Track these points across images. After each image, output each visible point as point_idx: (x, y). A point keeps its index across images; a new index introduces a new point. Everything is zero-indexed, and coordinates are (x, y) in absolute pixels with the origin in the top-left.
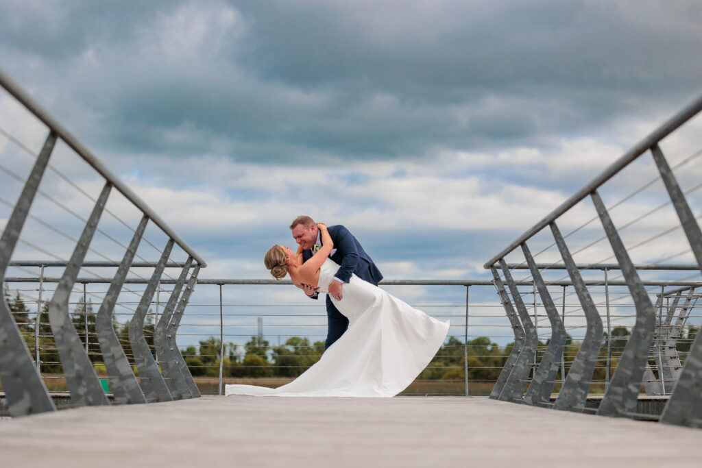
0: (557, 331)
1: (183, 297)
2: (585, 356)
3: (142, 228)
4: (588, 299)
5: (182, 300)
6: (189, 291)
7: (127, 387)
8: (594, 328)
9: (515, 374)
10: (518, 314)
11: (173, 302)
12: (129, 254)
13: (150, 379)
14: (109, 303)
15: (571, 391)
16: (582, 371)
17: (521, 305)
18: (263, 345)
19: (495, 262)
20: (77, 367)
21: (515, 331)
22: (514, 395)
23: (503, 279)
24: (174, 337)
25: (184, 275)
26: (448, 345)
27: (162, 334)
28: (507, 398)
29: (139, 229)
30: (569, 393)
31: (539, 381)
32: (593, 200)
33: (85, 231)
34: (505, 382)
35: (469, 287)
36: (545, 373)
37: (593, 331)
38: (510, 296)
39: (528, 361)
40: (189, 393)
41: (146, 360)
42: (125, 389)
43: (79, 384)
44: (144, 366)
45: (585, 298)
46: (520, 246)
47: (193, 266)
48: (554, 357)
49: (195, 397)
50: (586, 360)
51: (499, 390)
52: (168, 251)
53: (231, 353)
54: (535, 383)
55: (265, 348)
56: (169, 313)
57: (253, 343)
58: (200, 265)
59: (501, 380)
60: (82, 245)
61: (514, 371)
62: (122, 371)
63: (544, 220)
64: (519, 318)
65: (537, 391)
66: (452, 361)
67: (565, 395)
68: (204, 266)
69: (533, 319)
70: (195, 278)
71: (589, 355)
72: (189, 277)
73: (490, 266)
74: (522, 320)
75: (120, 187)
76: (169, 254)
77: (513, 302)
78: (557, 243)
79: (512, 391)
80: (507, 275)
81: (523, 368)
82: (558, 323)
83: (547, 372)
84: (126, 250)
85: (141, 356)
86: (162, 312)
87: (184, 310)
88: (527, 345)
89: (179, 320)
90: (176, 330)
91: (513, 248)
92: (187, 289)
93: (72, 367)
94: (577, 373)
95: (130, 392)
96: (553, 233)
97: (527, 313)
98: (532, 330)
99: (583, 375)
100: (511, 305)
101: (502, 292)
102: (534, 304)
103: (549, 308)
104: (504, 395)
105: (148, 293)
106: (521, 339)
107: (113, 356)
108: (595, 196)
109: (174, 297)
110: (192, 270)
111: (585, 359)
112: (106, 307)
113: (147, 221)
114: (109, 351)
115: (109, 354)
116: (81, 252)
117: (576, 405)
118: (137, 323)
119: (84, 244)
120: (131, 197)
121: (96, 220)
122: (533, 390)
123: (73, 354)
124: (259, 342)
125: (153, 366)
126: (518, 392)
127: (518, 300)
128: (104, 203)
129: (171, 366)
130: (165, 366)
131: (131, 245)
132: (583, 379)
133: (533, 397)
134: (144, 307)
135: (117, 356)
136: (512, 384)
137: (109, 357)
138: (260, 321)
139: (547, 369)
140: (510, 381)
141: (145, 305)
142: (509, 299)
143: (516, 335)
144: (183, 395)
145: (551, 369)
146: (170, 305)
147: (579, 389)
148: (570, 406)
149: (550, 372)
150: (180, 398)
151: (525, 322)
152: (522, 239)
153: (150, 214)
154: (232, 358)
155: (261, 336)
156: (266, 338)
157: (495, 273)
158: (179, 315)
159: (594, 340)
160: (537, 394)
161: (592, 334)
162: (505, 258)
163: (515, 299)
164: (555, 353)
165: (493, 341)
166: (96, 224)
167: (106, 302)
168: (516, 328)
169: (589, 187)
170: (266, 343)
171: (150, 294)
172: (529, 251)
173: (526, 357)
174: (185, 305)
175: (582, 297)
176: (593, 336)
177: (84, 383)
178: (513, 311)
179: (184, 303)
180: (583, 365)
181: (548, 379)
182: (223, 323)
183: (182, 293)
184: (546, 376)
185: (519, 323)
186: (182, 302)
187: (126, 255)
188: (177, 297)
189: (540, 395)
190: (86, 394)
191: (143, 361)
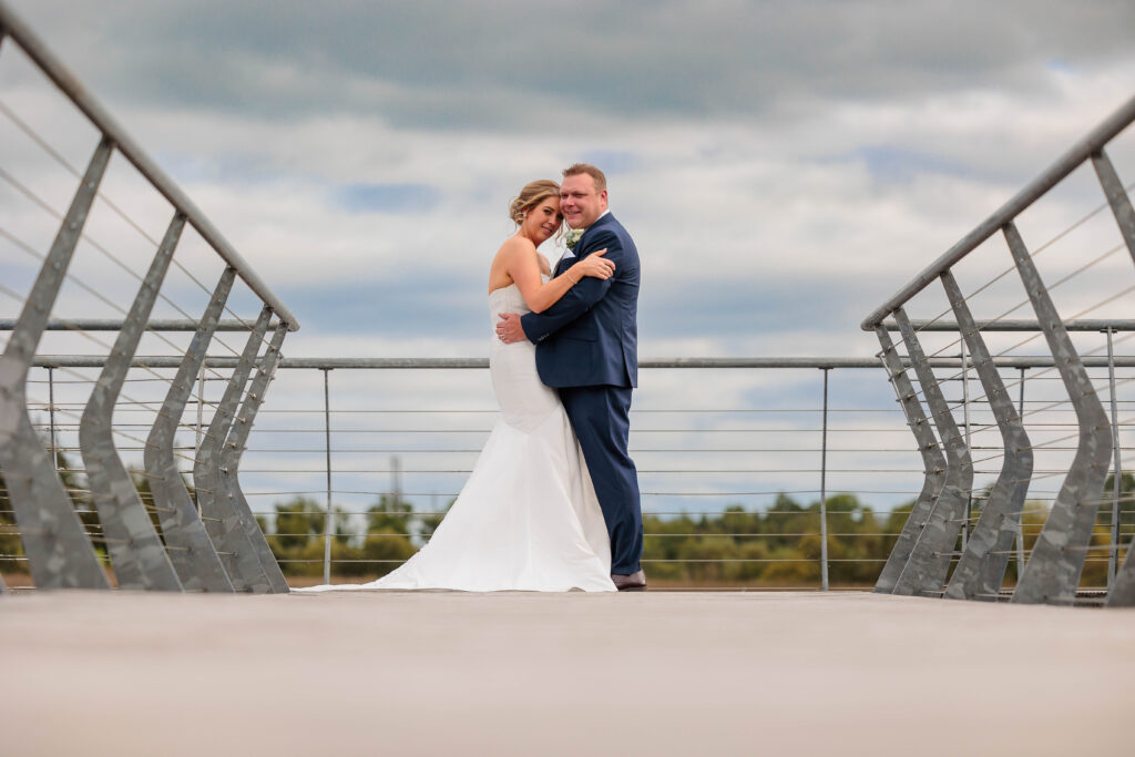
0: (1014, 451)
1: (252, 390)
2: (1076, 495)
3: (173, 239)
4: (1081, 380)
5: (250, 397)
6: (264, 378)
7: (145, 563)
8: (1093, 438)
9: (927, 541)
10: (931, 421)
11: (233, 400)
12: (147, 293)
13: (190, 550)
14: (106, 391)
15: (1048, 565)
16: (1070, 526)
17: (938, 402)
18: (401, 512)
19: (884, 317)
20: (45, 515)
21: (925, 458)
22: (924, 584)
23: (902, 350)
24: (233, 471)
25: (253, 346)
26: (775, 510)
27: (210, 463)
28: (911, 591)
29: (165, 240)
30: (1043, 571)
31: (978, 551)
32: (1097, 168)
33: (59, 238)
34: (906, 559)
35: (829, 371)
36: (991, 535)
37: (1093, 444)
38: (917, 386)
39: (953, 515)
40: (268, 584)
41: (180, 512)
42: (140, 566)
43: (50, 550)
44: (176, 526)
45: (1075, 377)
46: (939, 279)
47: (272, 328)
48: (1009, 502)
49: (278, 592)
50: (1078, 505)
51: (895, 576)
52: (223, 291)
53: (339, 531)
54: (970, 555)
55: (406, 518)
56: (225, 421)
57: (383, 508)
58: (286, 325)
59: (898, 556)
60: (53, 267)
61: (925, 535)
62: (133, 532)
63: (992, 220)
64: (934, 429)
65: (975, 573)
66: (783, 542)
67: (1036, 574)
68: (295, 328)
69: (962, 431)
70: (277, 351)
71: (1085, 494)
72: (262, 351)
73: (874, 324)
74: (941, 431)
75: (130, 150)
76: (226, 296)
77: (921, 397)
78: (1018, 265)
79: (921, 577)
80: (910, 341)
81: (942, 528)
82: (1017, 433)
83: (995, 533)
84: (139, 284)
85: (170, 505)
86: (209, 423)
87: (254, 416)
88: (951, 482)
89: (243, 438)
90: (238, 457)
91: (923, 283)
92: (261, 374)
93: (36, 515)
94: (1059, 529)
95: (149, 573)
96: (1010, 245)
97: (951, 417)
98: (960, 453)
99: (1071, 534)
100: (917, 404)
101: (899, 378)
102: (963, 402)
103: (999, 404)
104: (906, 584)
105: (184, 377)
106: (938, 473)
107: (115, 501)
108: (1099, 162)
109: (234, 389)
110: (269, 336)
111: (1075, 502)
112: (101, 400)
113: (183, 226)
114: (108, 490)
115: (109, 496)
116: (51, 281)
117: (1057, 594)
118: (162, 439)
119: (58, 265)
120: (150, 171)
121: (80, 217)
122: (967, 571)
123: (36, 490)
124: (396, 505)
125: (195, 524)
126: (933, 578)
127: (932, 391)
128: (98, 181)
129: (229, 529)
130: (217, 529)
131: (149, 274)
132: (1071, 542)
133: (966, 584)
134: (175, 406)
135: (122, 500)
136: (920, 561)
137: (107, 503)
138: (395, 462)
139: (994, 528)
140: (917, 555)
141: (178, 401)
142: (912, 391)
143: (927, 464)
144: (254, 587)
145: (1003, 528)
146: (227, 406)
147: (1064, 563)
148: (1045, 598)
149: (1000, 532)
150: (248, 590)
151: (946, 438)
152: (945, 263)
153: (187, 210)
154: (342, 538)
155: (397, 494)
156: (407, 499)
157: (884, 339)
158: (245, 426)
159: (1095, 464)
160: (975, 578)
161: (1091, 450)
162: (905, 306)
163: (926, 390)
164: (1011, 494)
165: (864, 500)
166: (81, 225)
167: (101, 390)
168: (928, 449)
169: (1089, 143)
170: (408, 508)
171: (187, 380)
172: (957, 289)
173: (949, 506)
174: (256, 408)
175: (1070, 376)
176: (1093, 454)
177: (59, 548)
178: (921, 413)
179: (255, 402)
180: (1070, 514)
181: (997, 547)
182: (332, 469)
183: (249, 384)
184: (993, 542)
185: (934, 439)
186: (251, 400)
187: (140, 294)
188: (241, 390)
189: (981, 581)
190: (64, 571)
191: (173, 514)
